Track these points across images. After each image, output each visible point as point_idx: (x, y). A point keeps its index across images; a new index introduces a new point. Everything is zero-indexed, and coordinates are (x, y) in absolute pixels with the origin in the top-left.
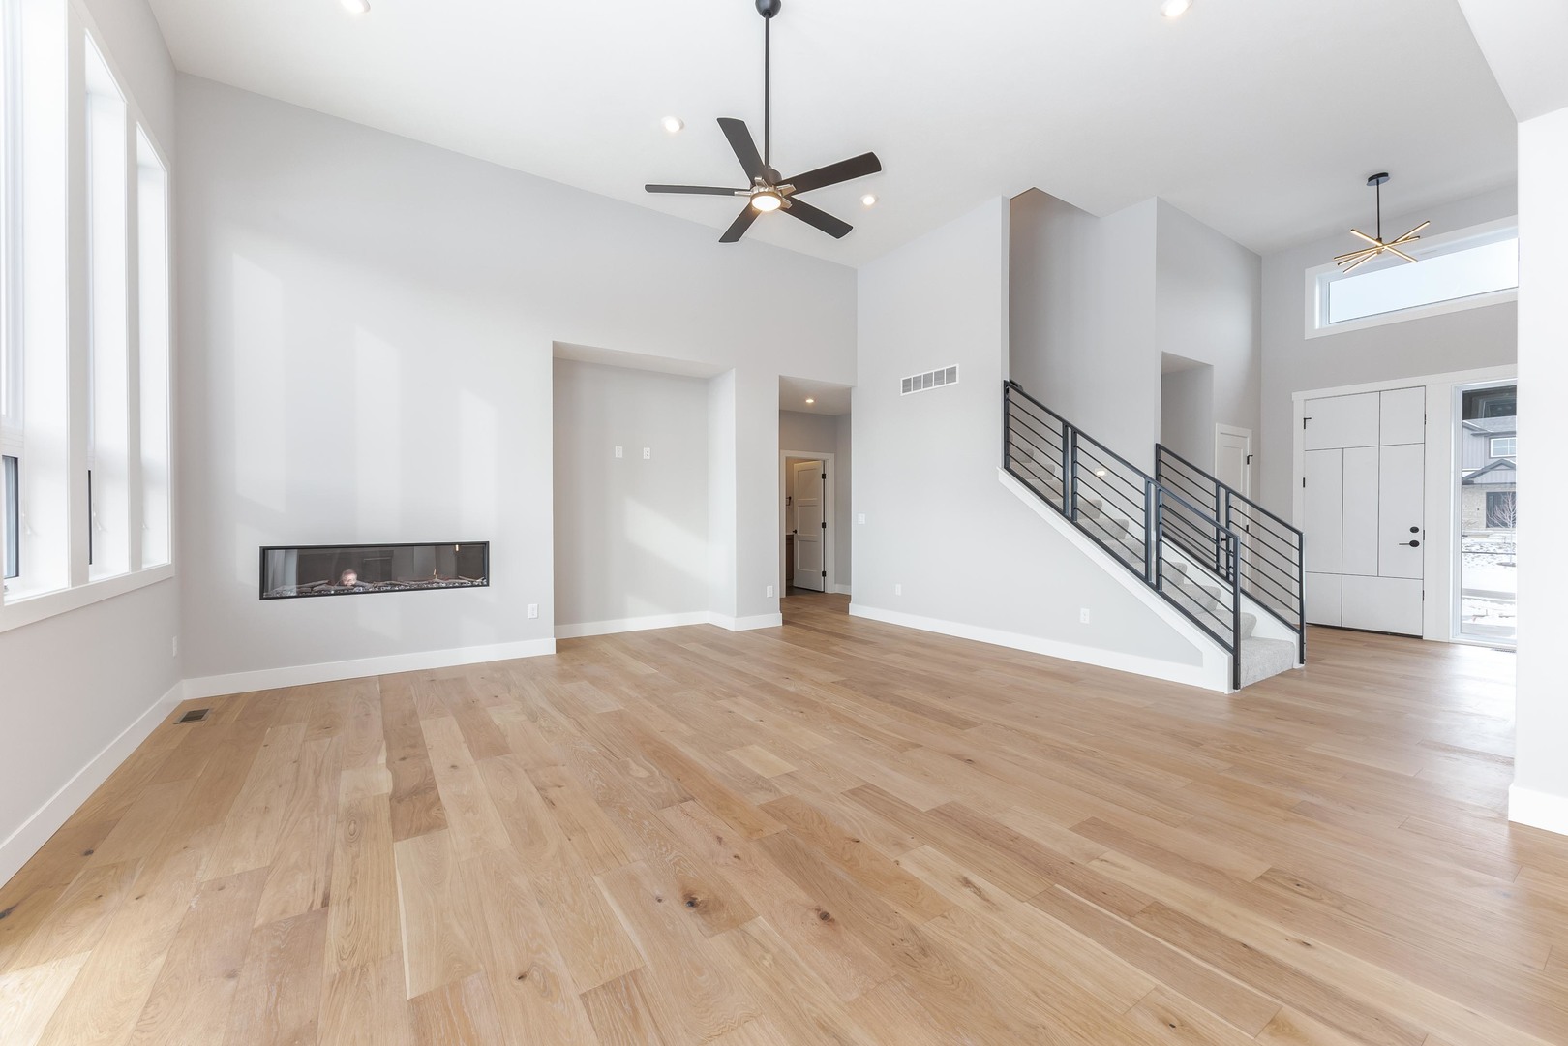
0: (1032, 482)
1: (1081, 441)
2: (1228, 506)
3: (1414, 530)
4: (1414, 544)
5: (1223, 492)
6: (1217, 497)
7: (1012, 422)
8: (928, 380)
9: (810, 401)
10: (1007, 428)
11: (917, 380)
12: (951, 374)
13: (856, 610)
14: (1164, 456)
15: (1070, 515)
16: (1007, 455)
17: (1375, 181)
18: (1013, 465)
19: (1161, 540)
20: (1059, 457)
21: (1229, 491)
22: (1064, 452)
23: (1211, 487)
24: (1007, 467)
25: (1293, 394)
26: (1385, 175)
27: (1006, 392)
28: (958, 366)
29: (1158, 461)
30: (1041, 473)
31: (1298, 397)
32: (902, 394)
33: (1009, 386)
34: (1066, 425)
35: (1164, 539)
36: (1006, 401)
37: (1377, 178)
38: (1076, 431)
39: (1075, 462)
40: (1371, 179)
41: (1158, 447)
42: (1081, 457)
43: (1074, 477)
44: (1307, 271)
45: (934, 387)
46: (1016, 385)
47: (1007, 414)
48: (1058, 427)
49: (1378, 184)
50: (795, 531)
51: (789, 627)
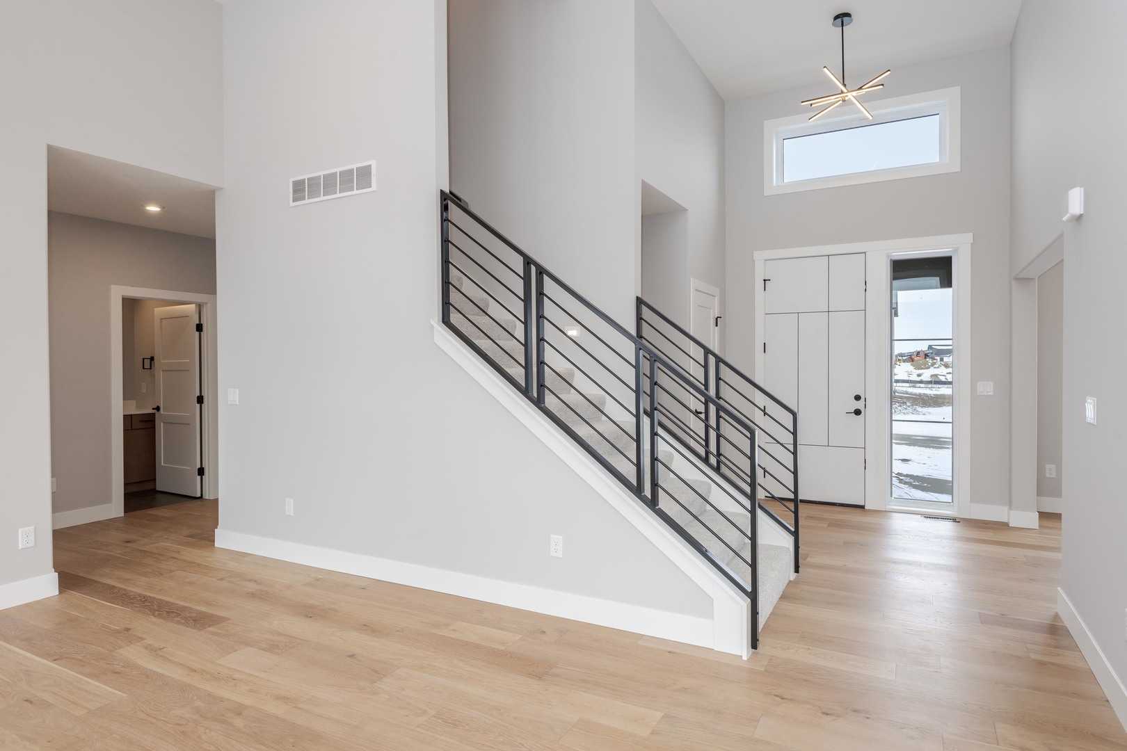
0: (483, 343)
1: (549, 286)
2: (718, 379)
3: (858, 398)
4: (858, 412)
5: (712, 360)
6: (706, 367)
7: (454, 256)
8: (329, 183)
9: (153, 209)
10: (446, 263)
11: (313, 182)
12: (364, 175)
13: (224, 538)
14: (646, 313)
15: (535, 395)
16: (446, 304)
17: (839, 20)
18: (455, 318)
19: (656, 434)
20: (519, 308)
21: (719, 360)
22: (526, 301)
23: (699, 354)
24: (446, 321)
25: (755, 253)
26: (848, 15)
27: (445, 208)
28: (373, 163)
29: (639, 319)
30: (496, 332)
31: (759, 256)
32: (292, 204)
33: (448, 200)
34: (528, 261)
35: (660, 431)
36: (445, 220)
37: (842, 18)
38: (541, 271)
39: (540, 316)
40: (836, 18)
41: (640, 302)
42: (549, 309)
43: (541, 340)
44: (765, 122)
45: (338, 195)
46: (459, 199)
47: (445, 242)
48: (517, 263)
49: (842, 26)
50: (158, 409)
51: (75, 596)
